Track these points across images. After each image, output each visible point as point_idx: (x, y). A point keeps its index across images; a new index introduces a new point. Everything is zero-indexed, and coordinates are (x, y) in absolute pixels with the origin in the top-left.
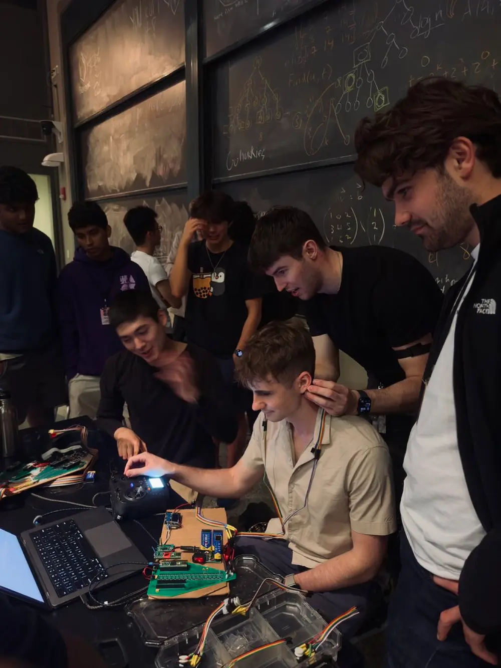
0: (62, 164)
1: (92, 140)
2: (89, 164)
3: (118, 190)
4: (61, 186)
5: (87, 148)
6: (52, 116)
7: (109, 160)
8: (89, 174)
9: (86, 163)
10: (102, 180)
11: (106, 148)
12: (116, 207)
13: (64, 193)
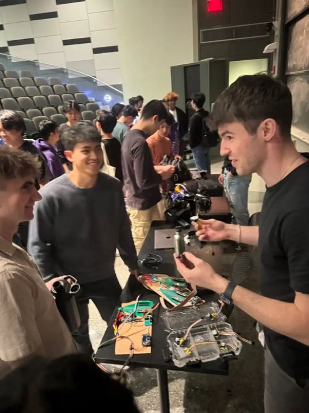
0: (276, 50)
1: (294, 32)
2: (290, 50)
3: (303, 68)
4: (274, 65)
5: (291, 37)
6: (274, 18)
7: (302, 46)
8: (290, 56)
9: (289, 48)
10: (296, 60)
11: (301, 38)
12: (301, 79)
13: (274, 71)
